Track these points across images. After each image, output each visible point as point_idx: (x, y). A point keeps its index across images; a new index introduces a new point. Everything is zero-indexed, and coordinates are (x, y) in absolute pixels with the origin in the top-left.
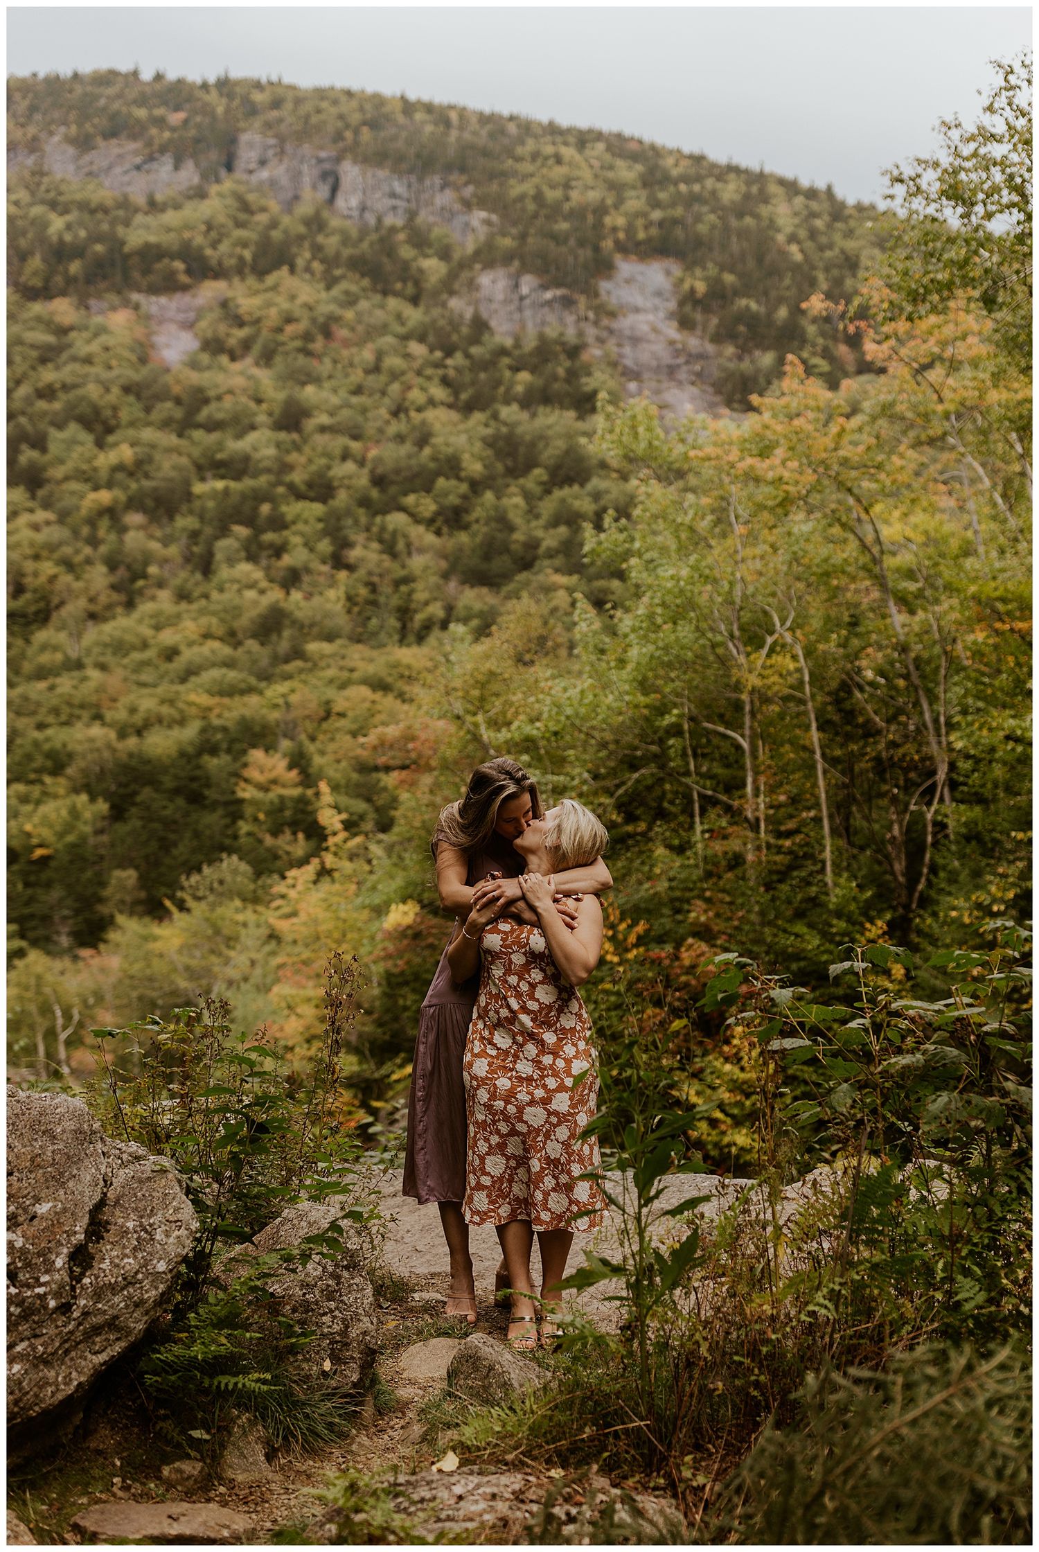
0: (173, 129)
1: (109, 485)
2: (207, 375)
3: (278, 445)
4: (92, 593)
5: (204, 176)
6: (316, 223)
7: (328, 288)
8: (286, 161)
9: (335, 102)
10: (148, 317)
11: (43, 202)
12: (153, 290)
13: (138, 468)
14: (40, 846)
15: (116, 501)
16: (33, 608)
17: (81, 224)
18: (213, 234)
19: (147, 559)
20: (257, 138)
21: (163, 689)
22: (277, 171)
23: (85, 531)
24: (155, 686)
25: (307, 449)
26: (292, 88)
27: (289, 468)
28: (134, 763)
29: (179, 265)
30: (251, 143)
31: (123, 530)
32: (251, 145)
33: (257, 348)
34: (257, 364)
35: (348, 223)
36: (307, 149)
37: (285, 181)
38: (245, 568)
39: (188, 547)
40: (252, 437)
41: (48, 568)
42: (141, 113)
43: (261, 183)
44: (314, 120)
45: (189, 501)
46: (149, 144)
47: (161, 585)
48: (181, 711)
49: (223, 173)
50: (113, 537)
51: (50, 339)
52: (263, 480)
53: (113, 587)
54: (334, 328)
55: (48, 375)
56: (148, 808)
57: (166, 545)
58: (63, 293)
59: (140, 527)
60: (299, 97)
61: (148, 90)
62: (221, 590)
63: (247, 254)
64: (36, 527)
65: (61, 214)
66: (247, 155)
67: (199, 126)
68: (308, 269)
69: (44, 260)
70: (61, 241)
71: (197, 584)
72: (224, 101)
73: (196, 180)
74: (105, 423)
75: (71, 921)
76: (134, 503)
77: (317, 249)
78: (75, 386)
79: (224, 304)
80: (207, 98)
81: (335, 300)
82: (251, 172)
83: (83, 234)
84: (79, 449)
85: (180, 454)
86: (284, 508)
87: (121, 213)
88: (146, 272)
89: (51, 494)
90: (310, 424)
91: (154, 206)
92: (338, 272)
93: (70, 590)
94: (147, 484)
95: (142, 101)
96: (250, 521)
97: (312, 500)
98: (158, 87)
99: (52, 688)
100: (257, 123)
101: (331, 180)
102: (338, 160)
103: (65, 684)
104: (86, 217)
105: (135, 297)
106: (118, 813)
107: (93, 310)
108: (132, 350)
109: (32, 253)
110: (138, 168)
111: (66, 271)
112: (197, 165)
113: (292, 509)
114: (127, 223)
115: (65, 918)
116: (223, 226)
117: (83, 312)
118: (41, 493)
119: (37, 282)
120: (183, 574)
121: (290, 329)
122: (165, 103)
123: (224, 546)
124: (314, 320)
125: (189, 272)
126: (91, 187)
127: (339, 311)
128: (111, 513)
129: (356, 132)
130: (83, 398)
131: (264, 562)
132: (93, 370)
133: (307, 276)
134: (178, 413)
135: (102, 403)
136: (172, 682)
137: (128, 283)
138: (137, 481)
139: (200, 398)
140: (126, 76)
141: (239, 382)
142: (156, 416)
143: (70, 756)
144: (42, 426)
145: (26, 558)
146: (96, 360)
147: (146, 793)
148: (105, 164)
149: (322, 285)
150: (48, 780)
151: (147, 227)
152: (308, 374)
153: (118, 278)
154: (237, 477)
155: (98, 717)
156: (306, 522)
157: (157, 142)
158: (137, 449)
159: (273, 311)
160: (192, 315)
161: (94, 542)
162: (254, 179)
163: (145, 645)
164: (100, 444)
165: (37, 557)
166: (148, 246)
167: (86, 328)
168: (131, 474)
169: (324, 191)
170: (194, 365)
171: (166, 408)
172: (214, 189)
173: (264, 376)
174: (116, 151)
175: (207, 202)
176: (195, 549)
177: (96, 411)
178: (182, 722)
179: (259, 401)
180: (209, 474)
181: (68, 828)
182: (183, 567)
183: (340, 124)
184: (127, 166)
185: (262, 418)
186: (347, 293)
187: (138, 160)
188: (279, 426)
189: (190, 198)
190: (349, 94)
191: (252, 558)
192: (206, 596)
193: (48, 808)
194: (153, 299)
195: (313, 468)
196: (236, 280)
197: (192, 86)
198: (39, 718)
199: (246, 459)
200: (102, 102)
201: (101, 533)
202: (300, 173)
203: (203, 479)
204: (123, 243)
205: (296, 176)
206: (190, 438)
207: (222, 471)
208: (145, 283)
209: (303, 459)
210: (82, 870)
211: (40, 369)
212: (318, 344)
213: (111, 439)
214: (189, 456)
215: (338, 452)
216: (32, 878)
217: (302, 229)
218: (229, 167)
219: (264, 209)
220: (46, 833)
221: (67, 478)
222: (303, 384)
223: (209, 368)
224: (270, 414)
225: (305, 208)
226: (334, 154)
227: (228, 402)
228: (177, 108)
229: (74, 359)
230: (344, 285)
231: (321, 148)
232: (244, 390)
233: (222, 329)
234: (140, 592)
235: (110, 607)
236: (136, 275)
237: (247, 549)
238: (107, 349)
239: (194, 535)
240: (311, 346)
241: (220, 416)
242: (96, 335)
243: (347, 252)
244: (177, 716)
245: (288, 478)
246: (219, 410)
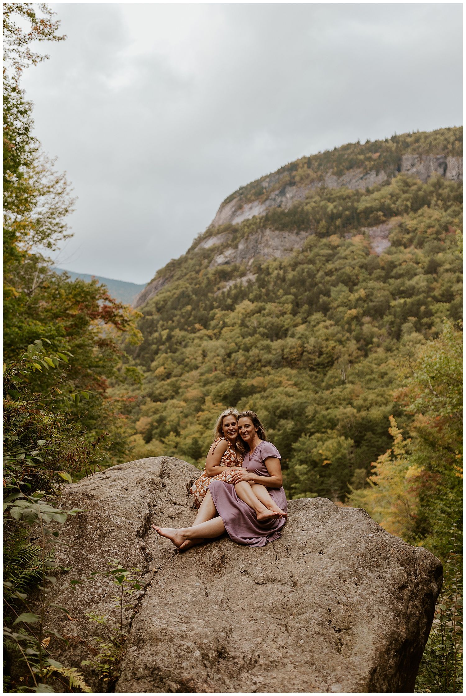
0: (375, 160)
1: (355, 307)
2: (395, 256)
3: (427, 280)
4: (350, 352)
5: (389, 176)
6: (438, 185)
7: (446, 211)
8: (423, 163)
9: (443, 134)
10: (369, 236)
11: (325, 199)
12: (370, 225)
13: (368, 298)
14: (326, 459)
15: (358, 313)
16: (327, 361)
17: (340, 205)
18: (394, 198)
19: (372, 335)
20: (410, 156)
21: (379, 390)
22: (420, 167)
23: (346, 327)
24: (375, 389)
25: (440, 281)
26: (424, 133)
27: (433, 289)
28: (364, 422)
29: (380, 213)
30: (407, 158)
31: (362, 324)
32: (407, 159)
33: (415, 241)
34: (416, 248)
35: (453, 182)
36: (431, 156)
37: (423, 171)
38: (415, 335)
39: (390, 329)
40: (416, 279)
41: (332, 343)
42: (362, 157)
43: (413, 173)
44: (434, 143)
45: (389, 309)
46: (365, 168)
47: (378, 346)
48: (386, 399)
49: (397, 173)
50: (358, 328)
51: (330, 252)
52: (421, 296)
53: (358, 349)
54: (449, 226)
55: (330, 266)
56: (370, 441)
57: (380, 329)
58: (334, 233)
59: (369, 323)
60: (426, 136)
61: (364, 147)
62: (405, 346)
63: (409, 204)
64: (327, 328)
65: (332, 203)
66: (406, 164)
67: (385, 157)
68: (436, 205)
69: (326, 222)
70: (332, 213)
71: (394, 344)
72: (395, 145)
73: (385, 178)
74: (353, 282)
75: (338, 492)
76: (365, 313)
77: (439, 195)
78: (340, 269)
79: (401, 225)
80: (388, 145)
81: (449, 215)
82: (408, 170)
83: (341, 208)
84: (343, 293)
85: (384, 290)
86: (431, 307)
87: (356, 197)
88: (367, 218)
89: (332, 313)
90: (441, 269)
91: (369, 192)
92: (449, 203)
93: (341, 352)
94: (371, 304)
95: (362, 152)
96: (416, 315)
97: (443, 302)
98: (367, 145)
99: (331, 393)
100: (409, 150)
101: (443, 166)
102: (446, 157)
103: (337, 391)
104: (342, 201)
105: (363, 229)
106: (358, 444)
107: (347, 237)
108: (363, 251)
109: (321, 220)
110: (362, 178)
111: (335, 224)
112: (385, 172)
113: (434, 307)
114: (358, 201)
115: (336, 490)
116: (398, 194)
117: (342, 238)
118: (328, 313)
119: (324, 231)
120: (388, 340)
121: (429, 231)
122: (371, 151)
123: (406, 326)
124: (440, 225)
125: (384, 215)
126: (343, 190)
127: (451, 219)
128: (356, 318)
129: (453, 144)
130: (343, 273)
131: (423, 332)
132: (347, 261)
133: (437, 207)
134: (383, 273)
135: (351, 274)
136: (383, 387)
137: (361, 224)
138: (368, 303)
139: (392, 265)
140: (355, 144)
141: (409, 256)
142: (374, 276)
143: (338, 420)
144: (328, 287)
145: (323, 340)
146: (348, 257)
147: (369, 435)
148: (348, 180)
149: (443, 210)
150: (329, 431)
151: (366, 201)
152: (439, 248)
153: (356, 223)
154: (410, 296)
155: (351, 404)
156: (442, 312)
157: (368, 166)
158: (366, 290)
159: (422, 225)
160: (387, 232)
161: (350, 331)
162: (410, 173)
163: (372, 372)
164: (351, 291)
165: (327, 340)
166: (367, 208)
167: (344, 245)
168: (365, 301)
169: (441, 171)
170: (389, 253)
171: (378, 272)
172: (393, 180)
173: (420, 253)
174: (352, 174)
175: (391, 186)
176: (393, 329)
177: (349, 277)
178: (386, 404)
179: (418, 263)
180: (397, 297)
181: (338, 451)
182: (388, 337)
183: (445, 142)
184: (357, 179)
185: (420, 270)
186: (454, 211)
187: (361, 176)
188: (427, 272)
189: (383, 186)
190: (449, 129)
191: (418, 330)
192: (397, 349)
193: (328, 443)
194: (371, 229)
195: (444, 288)
196: (405, 215)
197: (381, 142)
198: (327, 405)
199: (414, 287)
200: (346, 156)
201: (353, 327)
202: (430, 166)
203: (395, 299)
204: (357, 209)
205: (428, 168)
206: (388, 283)
207: (403, 295)
208: (366, 223)
209: (439, 285)
210: (343, 470)
211: (327, 264)
212: (443, 235)
213: (355, 288)
214: (388, 290)
215: (455, 280)
216: (323, 473)
217: (432, 189)
218: (399, 170)
219: (415, 184)
220: (328, 454)
221: (338, 306)
222: (438, 253)
223: (395, 253)
224: (423, 268)
225: (433, 180)
226: (443, 155)
227: (404, 266)
228: (376, 152)
229: (340, 258)
230: (453, 208)
231: (438, 154)
232: (411, 259)
233: (401, 235)
234: (370, 350)
235: (357, 357)
236: (363, 220)
237: (415, 327)
238: (353, 252)
239: (392, 323)
240: (440, 236)
241: (401, 272)
242: (348, 247)
243: (452, 195)
244: (385, 401)
245: (432, 294)
246: (400, 269)
